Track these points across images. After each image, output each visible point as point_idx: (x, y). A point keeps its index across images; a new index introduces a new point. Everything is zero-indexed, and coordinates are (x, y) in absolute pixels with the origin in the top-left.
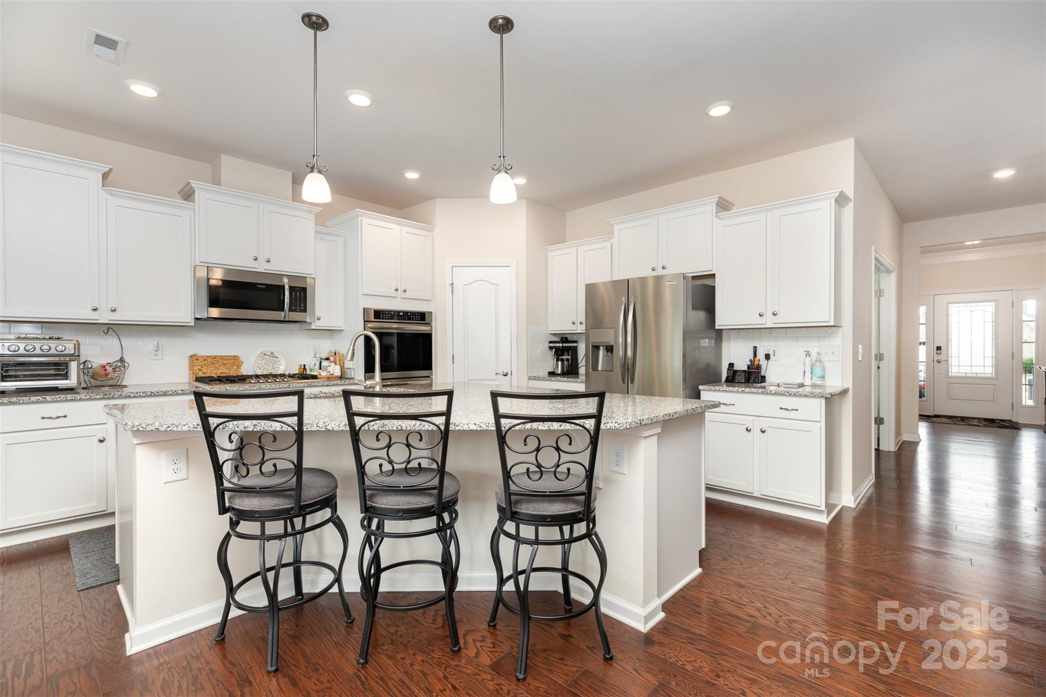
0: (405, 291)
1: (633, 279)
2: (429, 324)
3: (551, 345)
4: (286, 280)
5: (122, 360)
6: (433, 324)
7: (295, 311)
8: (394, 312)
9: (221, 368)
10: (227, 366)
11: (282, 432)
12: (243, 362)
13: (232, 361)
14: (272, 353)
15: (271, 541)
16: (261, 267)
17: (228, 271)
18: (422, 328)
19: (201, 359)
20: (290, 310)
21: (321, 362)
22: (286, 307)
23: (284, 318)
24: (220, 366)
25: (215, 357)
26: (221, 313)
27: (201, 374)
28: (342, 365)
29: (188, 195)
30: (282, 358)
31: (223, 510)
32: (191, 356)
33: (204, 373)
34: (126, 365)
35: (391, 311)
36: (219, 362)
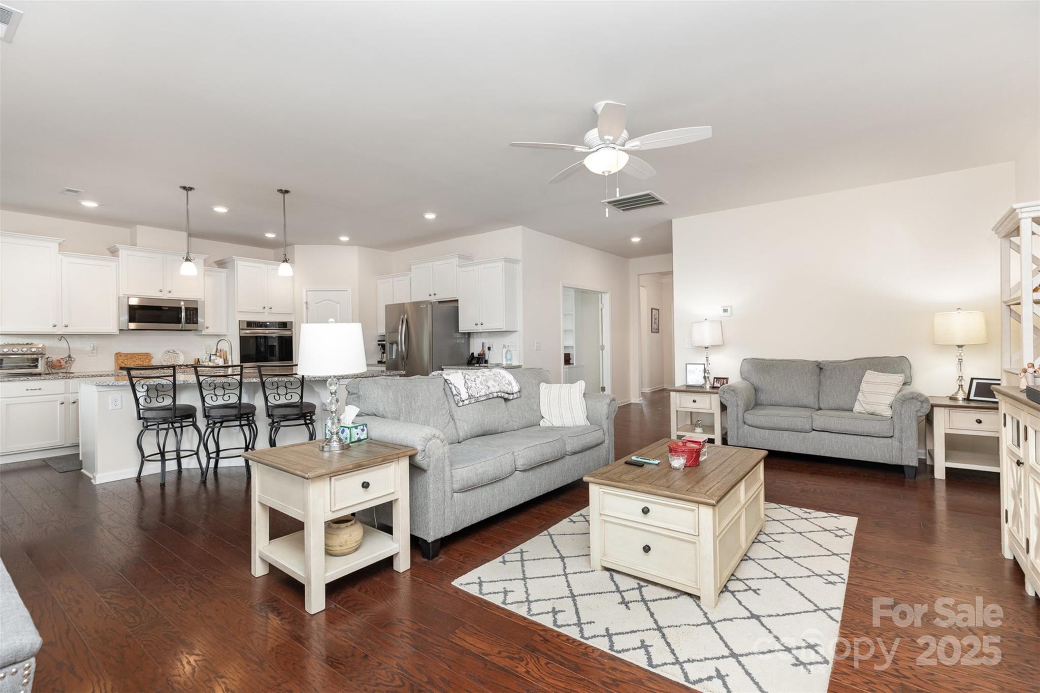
0: (271, 308)
1: (406, 303)
2: (290, 330)
3: (379, 343)
4: (182, 303)
5: (70, 356)
6: (293, 330)
7: (190, 323)
8: (262, 322)
9: (137, 361)
10: (142, 360)
11: (167, 384)
12: (153, 357)
13: (145, 357)
14: (174, 351)
15: (162, 431)
16: (165, 296)
17: (141, 298)
18: (286, 333)
19: (123, 356)
20: (187, 322)
21: (210, 357)
22: (183, 320)
23: (182, 328)
24: (136, 359)
25: (134, 354)
26: (137, 326)
27: (123, 365)
28: (225, 358)
29: (114, 252)
30: (181, 353)
31: (140, 418)
32: (117, 354)
33: (126, 365)
34: (73, 359)
35: (260, 322)
36: (136, 357)
